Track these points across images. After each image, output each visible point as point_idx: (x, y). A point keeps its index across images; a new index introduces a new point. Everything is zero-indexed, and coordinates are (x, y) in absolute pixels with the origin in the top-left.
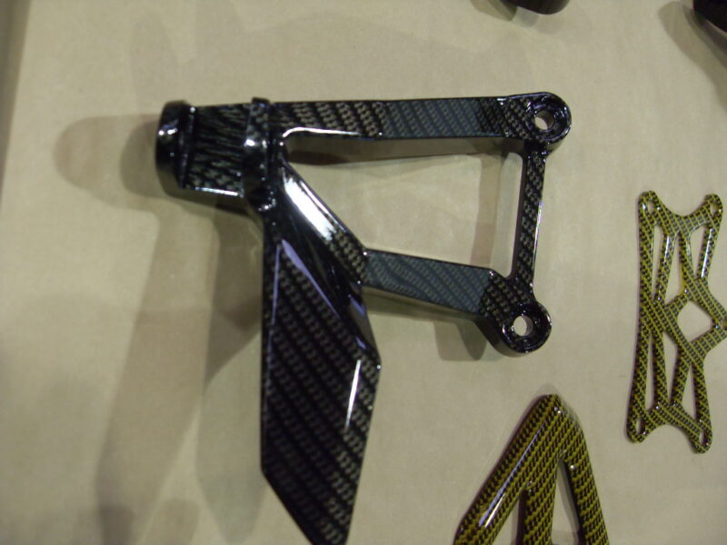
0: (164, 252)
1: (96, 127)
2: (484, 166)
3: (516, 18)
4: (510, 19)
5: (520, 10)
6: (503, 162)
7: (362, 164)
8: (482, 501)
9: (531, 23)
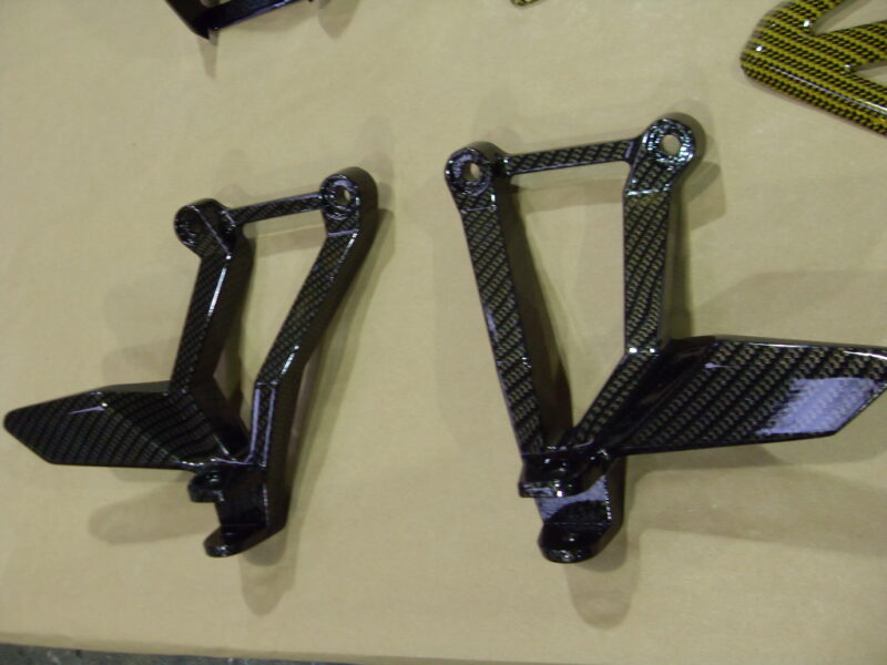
0: (670, 523)
1: (579, 596)
2: (532, 210)
3: (390, 208)
4: (392, 214)
5: (381, 205)
6: (524, 189)
7: (559, 344)
8: (869, 124)
9: (388, 189)
